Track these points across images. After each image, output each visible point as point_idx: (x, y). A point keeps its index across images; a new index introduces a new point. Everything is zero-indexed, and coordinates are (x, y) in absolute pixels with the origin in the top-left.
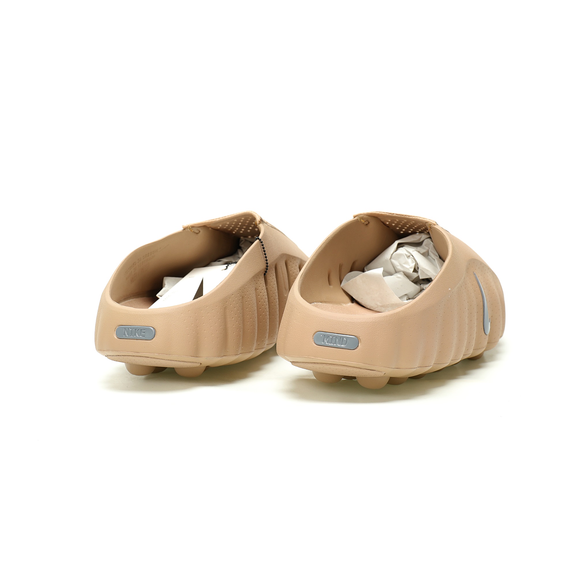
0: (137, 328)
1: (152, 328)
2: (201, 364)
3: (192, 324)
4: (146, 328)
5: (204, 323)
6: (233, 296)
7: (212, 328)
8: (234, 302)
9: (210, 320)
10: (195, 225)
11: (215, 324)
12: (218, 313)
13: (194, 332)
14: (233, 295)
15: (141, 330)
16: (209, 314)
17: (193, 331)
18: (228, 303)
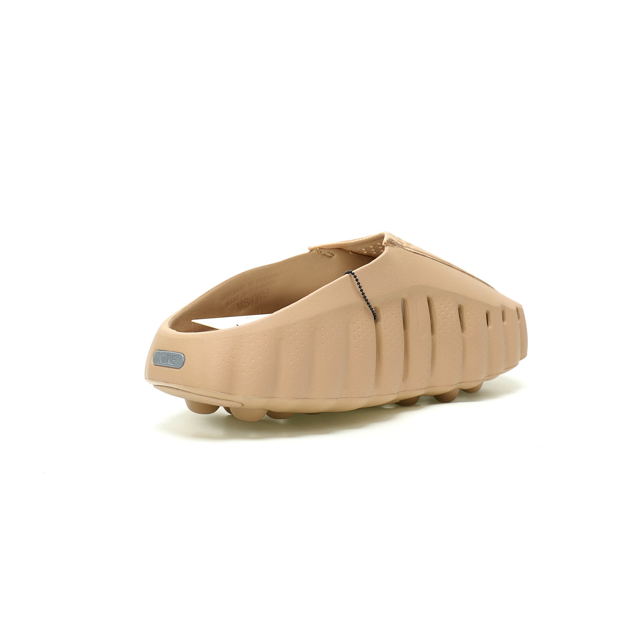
0: (169, 354)
1: (183, 356)
2: (243, 405)
3: (227, 354)
4: (177, 355)
5: (243, 354)
6: (296, 326)
7: (253, 361)
8: (297, 333)
9: (252, 352)
10: (324, 246)
11: (259, 356)
12: (266, 344)
13: (228, 364)
14: (296, 324)
15: (173, 356)
16: (252, 344)
17: (227, 362)
18: (285, 334)
